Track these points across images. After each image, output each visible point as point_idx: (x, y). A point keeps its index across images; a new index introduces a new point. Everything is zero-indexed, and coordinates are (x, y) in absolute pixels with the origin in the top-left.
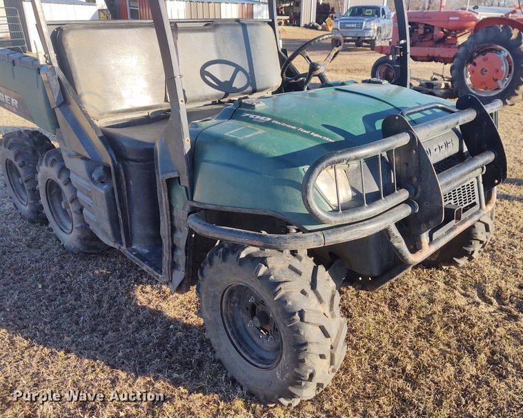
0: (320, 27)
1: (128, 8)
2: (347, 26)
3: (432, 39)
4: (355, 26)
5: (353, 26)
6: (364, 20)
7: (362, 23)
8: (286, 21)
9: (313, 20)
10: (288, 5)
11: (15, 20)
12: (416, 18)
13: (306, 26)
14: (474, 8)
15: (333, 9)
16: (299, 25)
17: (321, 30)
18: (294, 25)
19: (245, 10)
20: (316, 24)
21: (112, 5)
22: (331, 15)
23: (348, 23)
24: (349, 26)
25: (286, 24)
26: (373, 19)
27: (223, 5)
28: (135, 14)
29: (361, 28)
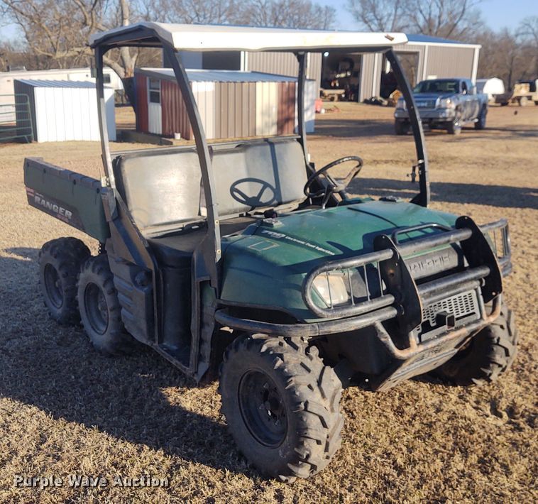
0: (386, 102)
1: (148, 91)
4: (426, 104)
5: (422, 104)
6: (438, 97)
7: (435, 102)
8: (340, 96)
9: (375, 92)
10: (343, 75)
11: (25, 108)
13: (367, 102)
16: (356, 100)
17: (386, 106)
18: (351, 101)
19: (286, 89)
20: (379, 98)
21: (130, 87)
25: (340, 99)
26: (450, 97)
27: (259, 85)
28: (155, 98)
29: (434, 107)
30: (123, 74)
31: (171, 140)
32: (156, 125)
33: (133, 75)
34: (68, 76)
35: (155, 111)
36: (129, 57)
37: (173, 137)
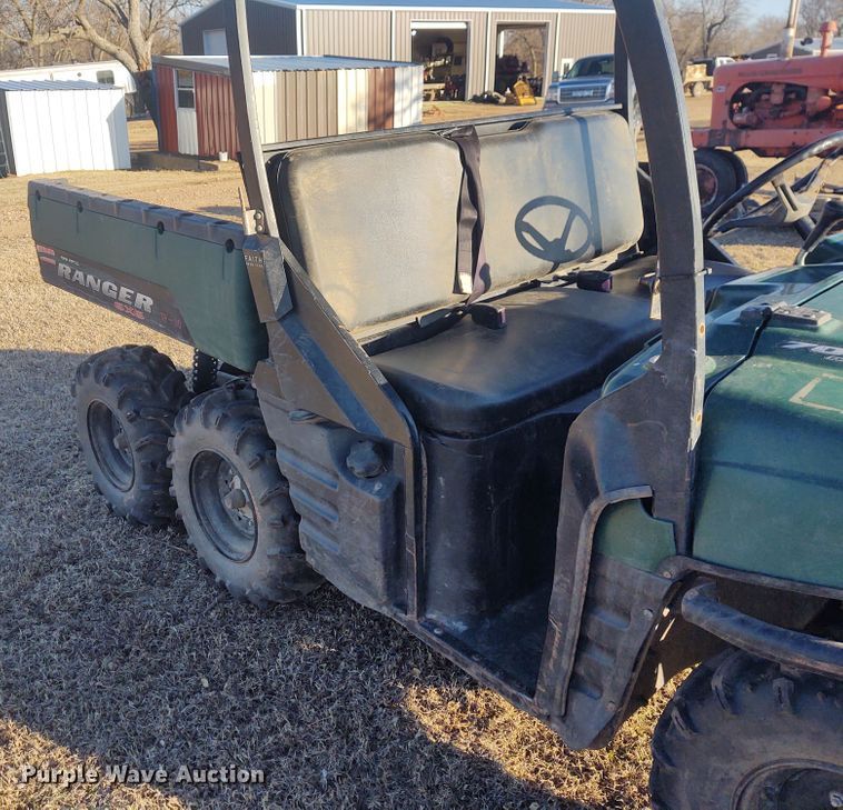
0: (503, 100)
1: (176, 90)
2: (574, 94)
3: (803, 112)
4: (591, 94)
5: (586, 93)
6: (608, 81)
7: (605, 88)
8: (438, 91)
9: (489, 86)
10: (439, 63)
12: (767, 73)
13: (476, 99)
14: (803, 43)
15: (525, 65)
16: (462, 98)
17: (504, 104)
18: (453, 99)
19: (380, 79)
20: (494, 94)
21: (148, 86)
22: (521, 77)
23: (575, 90)
24: (579, 94)
25: (439, 98)
27: (341, 73)
28: (187, 100)
29: (603, 97)
30: (135, 68)
31: (215, 163)
32: (188, 142)
33: (150, 68)
34: (51, 76)
35: (187, 120)
36: (142, 39)
37: (218, 159)
